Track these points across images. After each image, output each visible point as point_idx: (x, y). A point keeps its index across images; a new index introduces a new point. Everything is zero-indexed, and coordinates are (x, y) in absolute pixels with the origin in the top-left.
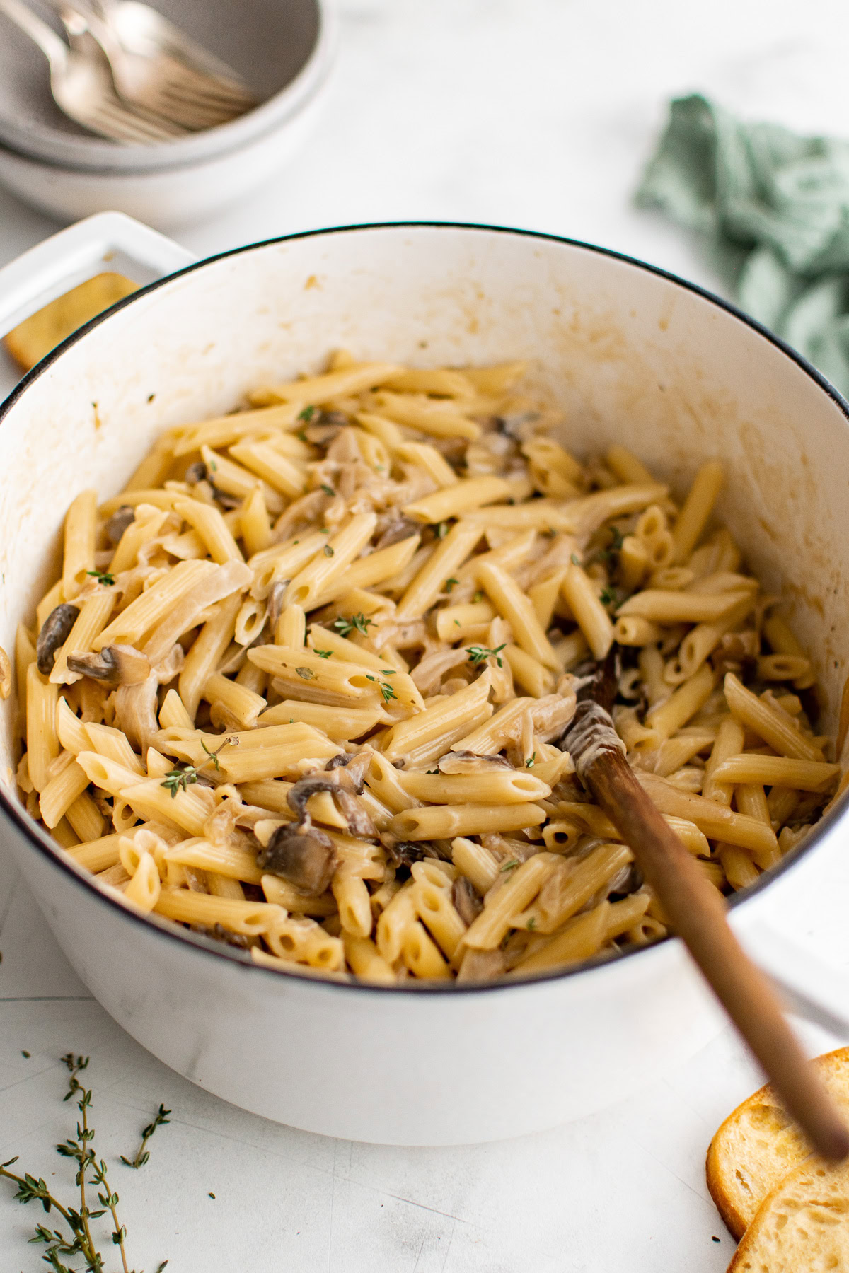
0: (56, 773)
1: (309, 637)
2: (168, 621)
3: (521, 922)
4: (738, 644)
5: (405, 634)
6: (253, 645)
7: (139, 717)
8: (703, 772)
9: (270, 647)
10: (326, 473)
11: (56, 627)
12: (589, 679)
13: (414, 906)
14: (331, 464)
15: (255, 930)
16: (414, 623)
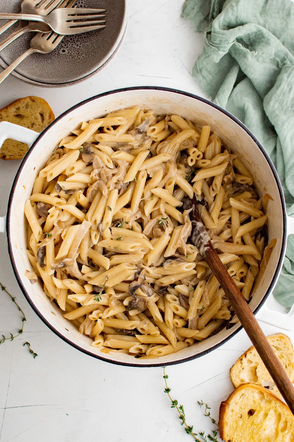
0: (59, 294)
1: (112, 232)
2: (73, 246)
3: (200, 308)
4: (229, 179)
5: (136, 217)
6: (98, 243)
7: (76, 274)
8: (230, 229)
9: (103, 241)
10: (95, 176)
11: (41, 255)
12: (191, 210)
13: (171, 310)
14: (96, 171)
15: (133, 328)
16: (137, 212)
